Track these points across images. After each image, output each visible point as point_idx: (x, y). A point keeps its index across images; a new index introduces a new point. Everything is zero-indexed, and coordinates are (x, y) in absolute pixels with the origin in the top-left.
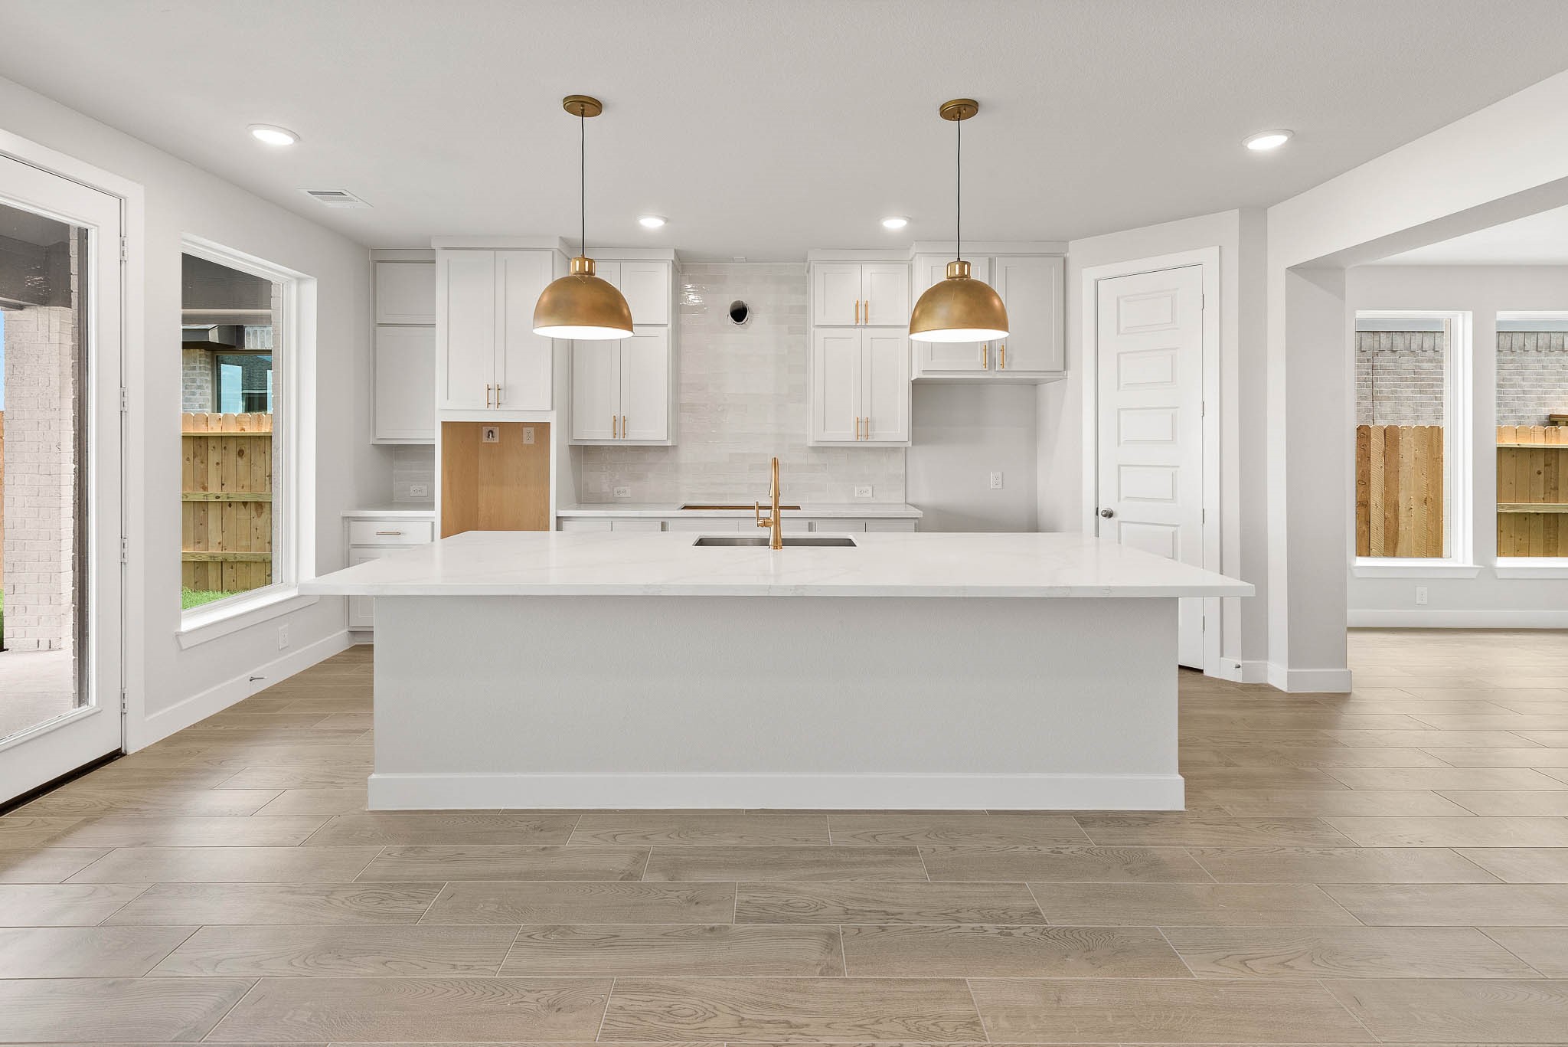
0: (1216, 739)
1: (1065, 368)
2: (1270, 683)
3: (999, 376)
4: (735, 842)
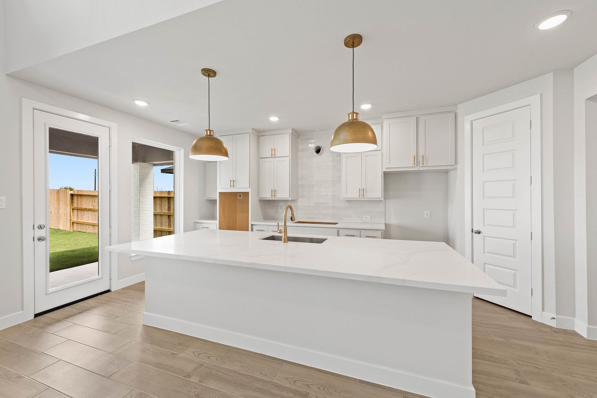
0: (520, 362)
1: (456, 164)
2: (575, 330)
3: (421, 169)
4: (238, 368)
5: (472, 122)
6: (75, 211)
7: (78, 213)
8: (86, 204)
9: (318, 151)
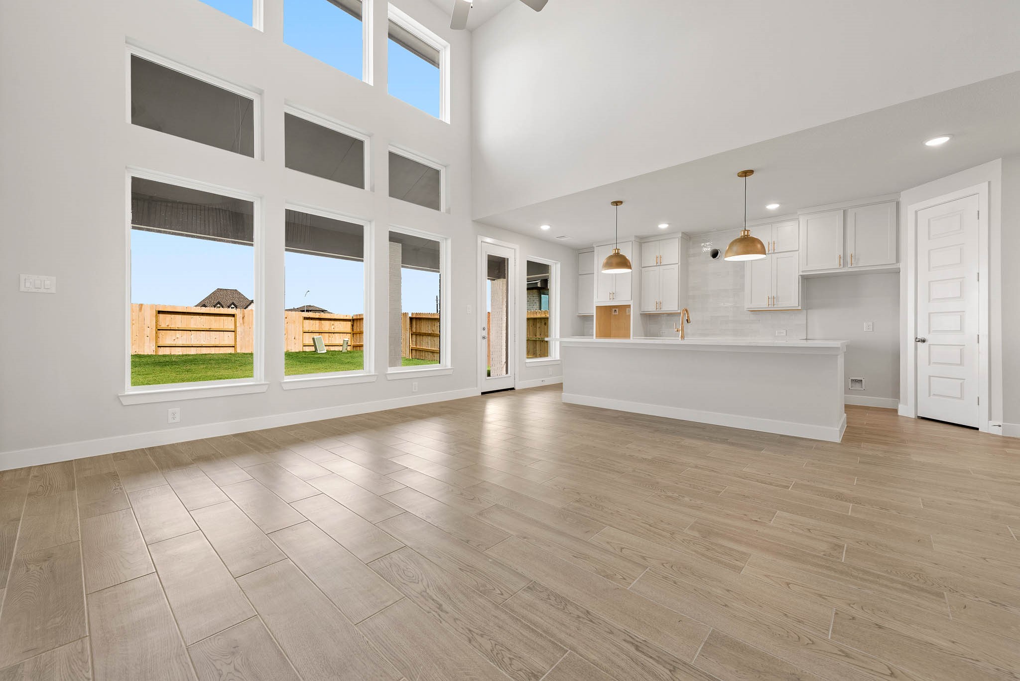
5: (916, 212)
6: (414, 337)
7: (416, 338)
8: (425, 328)
9: (715, 254)
